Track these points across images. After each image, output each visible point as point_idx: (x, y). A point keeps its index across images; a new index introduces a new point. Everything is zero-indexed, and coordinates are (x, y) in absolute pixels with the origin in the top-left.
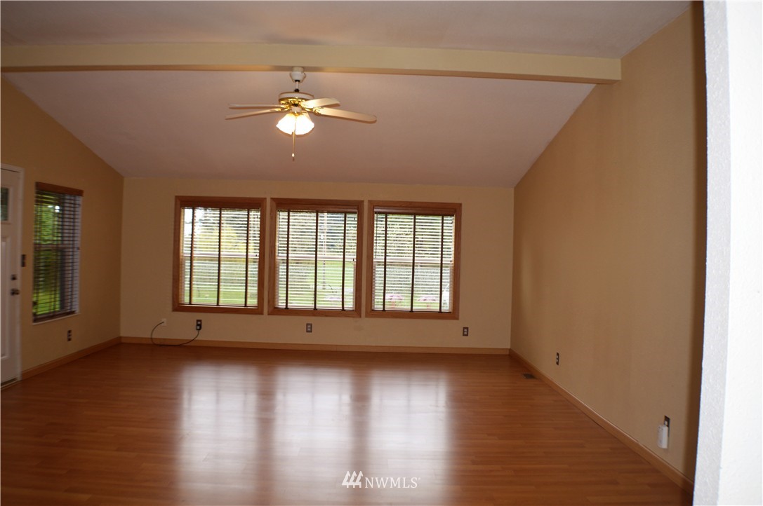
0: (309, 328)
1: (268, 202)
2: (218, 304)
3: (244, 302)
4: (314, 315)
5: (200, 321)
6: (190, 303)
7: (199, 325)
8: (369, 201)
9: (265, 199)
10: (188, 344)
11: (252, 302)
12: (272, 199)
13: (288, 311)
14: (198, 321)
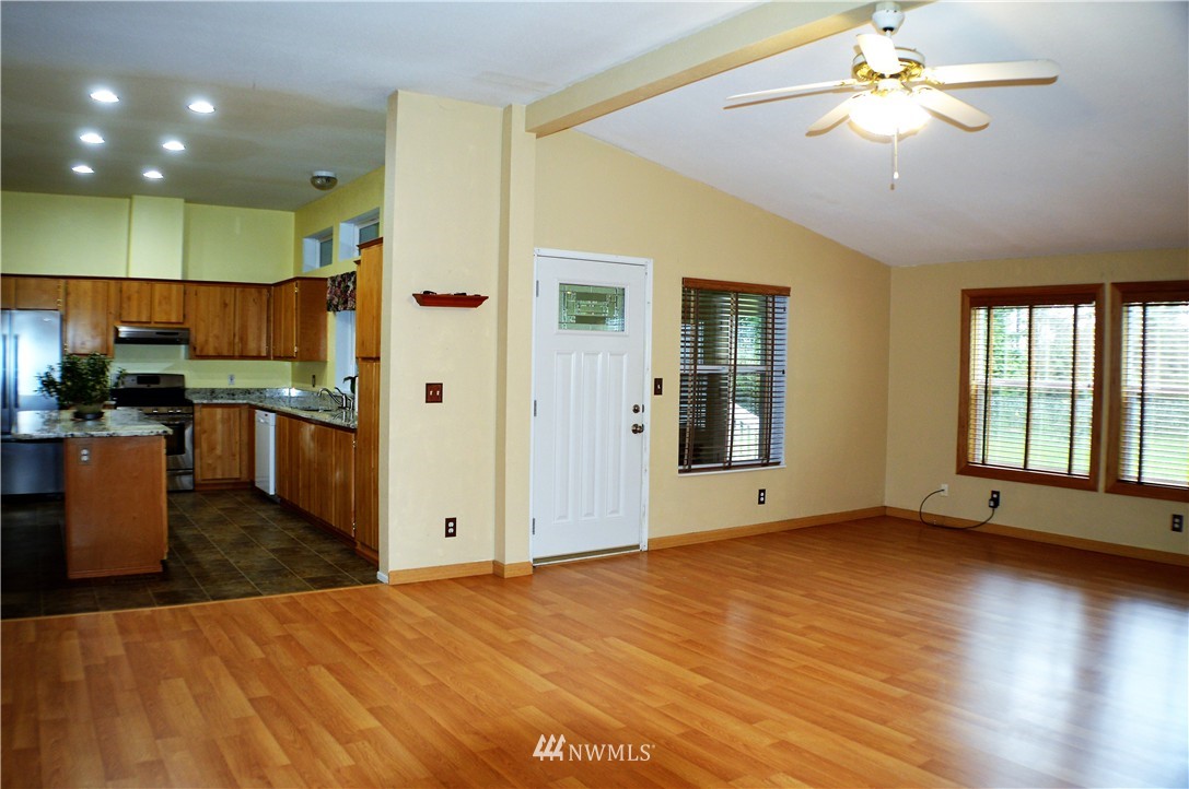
0: (1177, 524)
1: (1108, 292)
2: (1025, 467)
3: (1067, 467)
5: (998, 493)
6: (983, 463)
7: (995, 501)
9: (1103, 285)
10: (977, 529)
11: (1082, 466)
12: (1115, 285)
13: (1141, 489)
14: (993, 492)
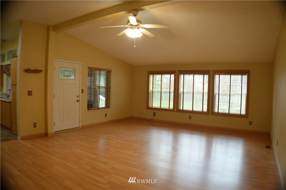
0: (190, 118)
2: (160, 107)
3: (169, 107)
4: (192, 113)
5: (155, 113)
6: (152, 107)
7: (155, 114)
8: (212, 70)
9: (176, 71)
10: (151, 120)
11: (172, 107)
12: (178, 71)
13: (183, 111)
14: (154, 112)
